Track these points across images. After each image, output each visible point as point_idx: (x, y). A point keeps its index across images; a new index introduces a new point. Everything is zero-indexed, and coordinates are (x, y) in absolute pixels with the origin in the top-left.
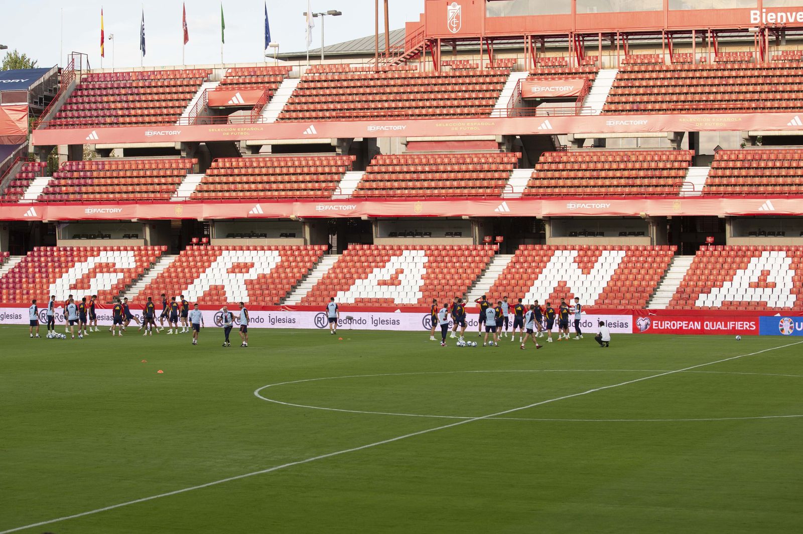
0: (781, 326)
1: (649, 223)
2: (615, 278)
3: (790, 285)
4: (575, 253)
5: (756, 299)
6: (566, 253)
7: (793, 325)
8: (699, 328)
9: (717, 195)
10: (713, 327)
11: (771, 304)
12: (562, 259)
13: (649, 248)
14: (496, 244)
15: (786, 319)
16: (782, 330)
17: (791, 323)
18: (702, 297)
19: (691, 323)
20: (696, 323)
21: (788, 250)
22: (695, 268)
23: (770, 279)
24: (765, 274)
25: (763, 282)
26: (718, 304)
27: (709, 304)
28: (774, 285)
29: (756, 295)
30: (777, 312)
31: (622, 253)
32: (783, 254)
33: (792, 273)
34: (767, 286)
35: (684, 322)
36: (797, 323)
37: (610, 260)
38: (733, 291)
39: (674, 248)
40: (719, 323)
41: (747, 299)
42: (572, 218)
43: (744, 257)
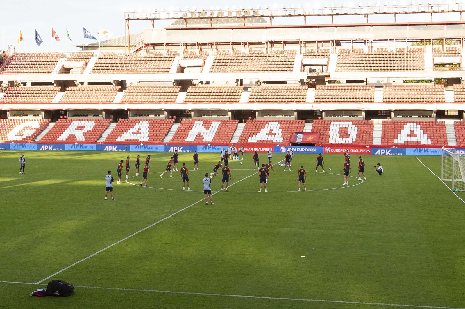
0: (281, 149)
1: (228, 112)
2: (218, 132)
3: (281, 134)
4: (202, 122)
5: (269, 139)
6: (199, 122)
7: (286, 149)
8: (252, 150)
9: (253, 102)
10: (257, 150)
11: (275, 141)
12: (198, 125)
13: (229, 121)
14: (174, 119)
15: (283, 147)
16: (282, 151)
17: (285, 149)
18: (250, 138)
19: (249, 148)
20: (251, 148)
21: (278, 122)
22: (246, 128)
23: (273, 132)
24: (271, 130)
25: (270, 133)
26: (256, 141)
27: (252, 141)
28: (275, 134)
29: (269, 138)
30: (278, 144)
31: (220, 123)
32: (277, 123)
33: (281, 130)
34: (273, 134)
35: (247, 148)
36: (287, 149)
37: (215, 125)
38: (260, 136)
39: (238, 121)
40: (259, 148)
41: (266, 139)
42: (201, 110)
43: (263, 124)
